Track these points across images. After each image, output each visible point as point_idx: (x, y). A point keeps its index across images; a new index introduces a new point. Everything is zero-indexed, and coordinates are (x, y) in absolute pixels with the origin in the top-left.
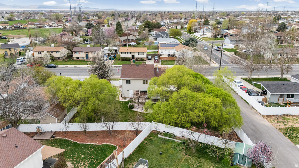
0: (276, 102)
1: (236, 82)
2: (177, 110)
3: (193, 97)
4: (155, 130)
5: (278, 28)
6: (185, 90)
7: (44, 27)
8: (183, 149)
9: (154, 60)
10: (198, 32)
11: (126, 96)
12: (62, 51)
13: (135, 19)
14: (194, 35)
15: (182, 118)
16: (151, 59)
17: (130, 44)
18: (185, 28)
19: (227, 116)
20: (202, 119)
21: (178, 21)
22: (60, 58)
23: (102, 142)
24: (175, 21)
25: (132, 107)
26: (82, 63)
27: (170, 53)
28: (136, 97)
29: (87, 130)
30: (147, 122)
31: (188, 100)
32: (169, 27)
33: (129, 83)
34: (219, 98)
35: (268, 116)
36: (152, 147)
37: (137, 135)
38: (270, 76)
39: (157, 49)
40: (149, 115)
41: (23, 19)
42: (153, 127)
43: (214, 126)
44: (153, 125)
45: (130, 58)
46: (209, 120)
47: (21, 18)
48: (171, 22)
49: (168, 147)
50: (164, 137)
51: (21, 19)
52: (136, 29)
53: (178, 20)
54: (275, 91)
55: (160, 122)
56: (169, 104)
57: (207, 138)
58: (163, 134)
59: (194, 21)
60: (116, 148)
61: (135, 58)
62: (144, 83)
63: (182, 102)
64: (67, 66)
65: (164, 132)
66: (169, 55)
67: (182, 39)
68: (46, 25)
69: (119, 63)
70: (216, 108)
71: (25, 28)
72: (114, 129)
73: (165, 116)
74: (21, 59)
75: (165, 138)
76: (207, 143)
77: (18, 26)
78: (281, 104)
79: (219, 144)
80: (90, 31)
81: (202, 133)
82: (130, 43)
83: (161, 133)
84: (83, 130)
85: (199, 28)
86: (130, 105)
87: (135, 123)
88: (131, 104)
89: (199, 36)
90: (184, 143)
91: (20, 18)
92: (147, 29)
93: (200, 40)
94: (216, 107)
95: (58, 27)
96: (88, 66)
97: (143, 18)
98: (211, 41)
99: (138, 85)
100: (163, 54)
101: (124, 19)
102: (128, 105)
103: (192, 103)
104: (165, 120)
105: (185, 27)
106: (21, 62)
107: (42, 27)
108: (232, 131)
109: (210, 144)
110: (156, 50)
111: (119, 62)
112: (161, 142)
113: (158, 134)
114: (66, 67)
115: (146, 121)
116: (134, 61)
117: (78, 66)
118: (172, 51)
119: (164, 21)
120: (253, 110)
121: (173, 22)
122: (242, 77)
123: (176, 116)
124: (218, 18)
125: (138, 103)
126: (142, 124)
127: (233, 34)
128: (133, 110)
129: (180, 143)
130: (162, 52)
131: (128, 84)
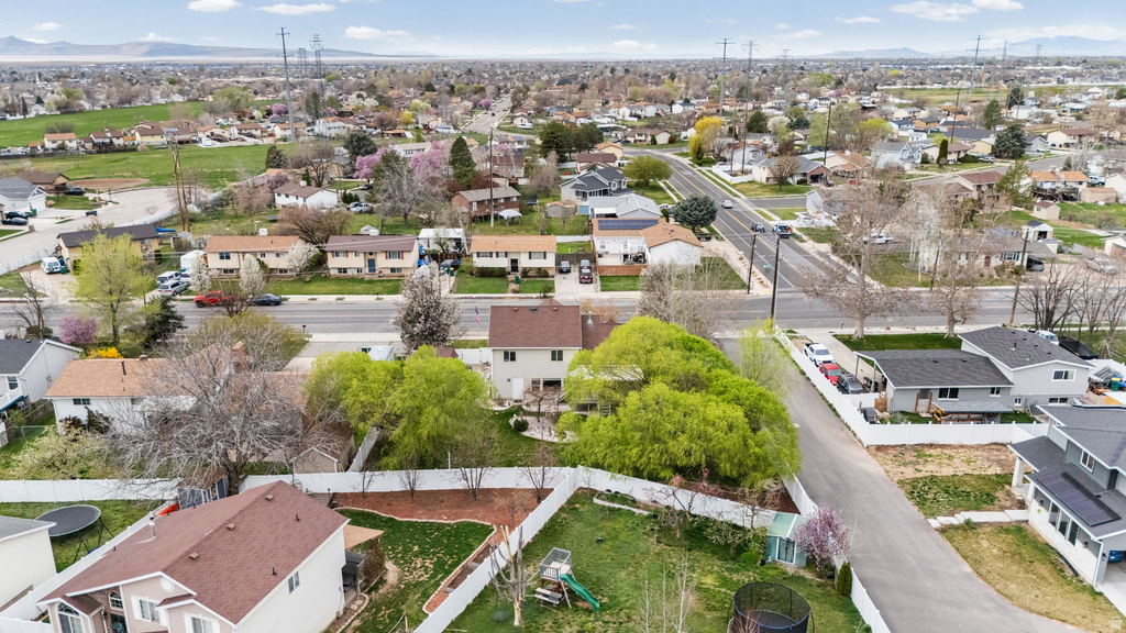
0: (911, 409)
1: (812, 350)
2: (638, 435)
3: (676, 405)
4: (587, 486)
5: (997, 146)
6: (658, 388)
7: (195, 142)
8: (652, 530)
9: (577, 274)
10: (725, 160)
11: (503, 396)
12: (294, 252)
13: (506, 101)
14: (711, 172)
15: (651, 455)
16: (568, 271)
17: (501, 214)
18: (684, 143)
19: (757, 450)
20: (698, 457)
21: (660, 112)
22: (286, 271)
23: (456, 516)
24: (650, 111)
25: (522, 426)
26: (359, 287)
27: (628, 251)
28: (533, 398)
29: (417, 488)
30: (565, 466)
31: (665, 411)
32: (628, 139)
33: (513, 359)
34: (742, 405)
35: (879, 448)
36: (577, 527)
37: (539, 500)
38: (920, 330)
39: (588, 231)
40: (569, 448)
41: (112, 105)
42: (580, 478)
43: (729, 474)
44: (581, 473)
45: (504, 269)
46: (715, 460)
47: (102, 103)
48: (636, 116)
49: (618, 526)
50: (607, 504)
51: (104, 107)
52: (514, 151)
53: (659, 105)
54: (907, 381)
55: (597, 465)
56: (619, 421)
57: (708, 503)
58: (606, 495)
59: (712, 124)
60: (493, 530)
61: (520, 269)
62: (553, 359)
63: (650, 416)
64: (315, 299)
65: (609, 491)
66: (626, 256)
67: (670, 188)
68: (200, 135)
69: (472, 285)
70: (731, 430)
71: (133, 149)
72: (485, 485)
73: (608, 451)
74: (171, 277)
75: (611, 505)
76: (706, 515)
77: (107, 141)
78: (924, 415)
79: (734, 515)
80: (361, 164)
81: (697, 492)
82: (500, 210)
83: (600, 495)
84: (408, 488)
85: (730, 145)
86: (516, 421)
87: (537, 470)
88: (519, 419)
89: (728, 178)
90: (655, 517)
91: (98, 100)
92: (553, 155)
93: (731, 192)
94: (731, 428)
95: (243, 140)
96: (378, 299)
97: (536, 98)
98: (767, 196)
99: (536, 364)
100: (607, 253)
101: (469, 104)
102: (512, 422)
103: (673, 419)
104: (609, 460)
105: (686, 138)
106: (173, 286)
107: (188, 142)
108: (779, 487)
109: (714, 516)
110: (586, 238)
111: (472, 282)
112: (601, 515)
113: (593, 495)
114: (311, 302)
115: (562, 464)
116: (517, 278)
117: (349, 298)
118: (634, 244)
119: (611, 112)
120: (844, 434)
121: (642, 114)
122: (839, 331)
123: (635, 451)
124: (802, 97)
125: (539, 414)
126: (553, 471)
127: (840, 169)
128: (526, 434)
129: (647, 517)
130: (603, 247)
131: (510, 363)
